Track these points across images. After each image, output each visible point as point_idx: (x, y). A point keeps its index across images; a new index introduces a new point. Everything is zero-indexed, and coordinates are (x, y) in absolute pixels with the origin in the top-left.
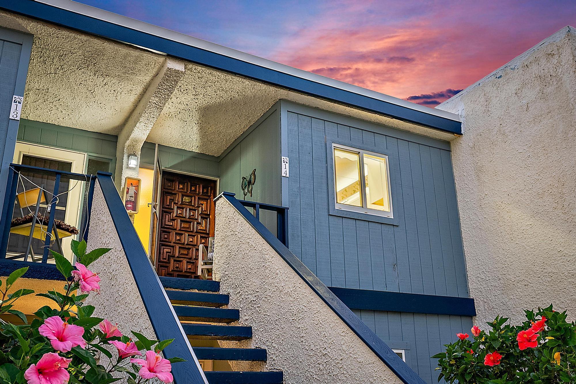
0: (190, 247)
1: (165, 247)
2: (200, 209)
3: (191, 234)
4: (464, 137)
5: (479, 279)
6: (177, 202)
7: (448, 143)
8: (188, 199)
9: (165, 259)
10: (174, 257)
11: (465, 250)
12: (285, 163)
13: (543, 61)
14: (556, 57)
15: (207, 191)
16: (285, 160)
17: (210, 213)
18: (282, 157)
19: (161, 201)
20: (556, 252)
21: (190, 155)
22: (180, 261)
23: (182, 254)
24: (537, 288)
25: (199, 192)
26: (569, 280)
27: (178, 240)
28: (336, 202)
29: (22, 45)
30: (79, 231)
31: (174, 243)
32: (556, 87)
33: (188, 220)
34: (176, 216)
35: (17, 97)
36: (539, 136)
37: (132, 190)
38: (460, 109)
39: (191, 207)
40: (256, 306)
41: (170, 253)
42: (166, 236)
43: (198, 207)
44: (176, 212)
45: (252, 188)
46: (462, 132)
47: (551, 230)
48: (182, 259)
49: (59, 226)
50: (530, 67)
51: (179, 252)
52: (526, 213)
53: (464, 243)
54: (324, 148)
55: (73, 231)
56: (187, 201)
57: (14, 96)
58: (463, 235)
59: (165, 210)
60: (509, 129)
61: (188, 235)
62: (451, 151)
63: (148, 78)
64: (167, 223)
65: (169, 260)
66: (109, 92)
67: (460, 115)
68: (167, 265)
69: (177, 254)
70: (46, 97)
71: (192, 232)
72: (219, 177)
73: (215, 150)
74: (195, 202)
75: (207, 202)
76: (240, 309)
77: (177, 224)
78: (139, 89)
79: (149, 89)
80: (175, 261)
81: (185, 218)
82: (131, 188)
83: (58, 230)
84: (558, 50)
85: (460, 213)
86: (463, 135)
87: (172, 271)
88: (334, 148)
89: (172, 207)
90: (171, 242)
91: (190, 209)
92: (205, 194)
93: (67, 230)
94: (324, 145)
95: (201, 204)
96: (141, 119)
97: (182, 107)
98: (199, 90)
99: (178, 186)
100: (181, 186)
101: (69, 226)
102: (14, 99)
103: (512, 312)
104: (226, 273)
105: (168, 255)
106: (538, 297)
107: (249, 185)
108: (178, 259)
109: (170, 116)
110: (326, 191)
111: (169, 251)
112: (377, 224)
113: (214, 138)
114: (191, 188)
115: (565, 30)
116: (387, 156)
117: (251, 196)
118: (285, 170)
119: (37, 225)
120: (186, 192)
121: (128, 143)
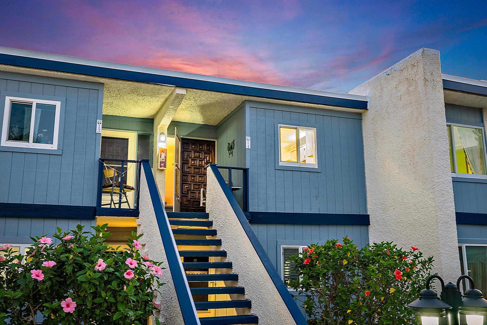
0: (200, 183)
1: (185, 185)
2: (205, 159)
3: (200, 175)
4: (369, 111)
5: (373, 203)
6: (191, 156)
7: (360, 114)
8: (198, 154)
9: (186, 192)
10: (190, 190)
11: (367, 184)
12: (248, 140)
13: (410, 69)
14: (416, 67)
15: (210, 148)
16: (248, 139)
17: (212, 161)
18: (246, 137)
19: (181, 157)
20: (408, 191)
21: (197, 126)
22: (195, 193)
23: (195, 188)
24: (399, 211)
25: (205, 149)
26: (413, 208)
27: (193, 180)
28: (280, 161)
29: (98, 90)
30: (135, 189)
31: (190, 182)
32: (414, 87)
33: (199, 167)
34: (191, 166)
35: (99, 120)
36: (405, 118)
37: (163, 155)
38: (368, 92)
39: (200, 159)
40: (223, 229)
41: (188, 188)
42: (185, 178)
43: (204, 159)
44: (191, 162)
45: (233, 151)
46: (368, 108)
47: (407, 177)
48: (195, 191)
49: (125, 187)
50: (403, 72)
51: (194, 187)
52: (396, 165)
53: (367, 180)
54: (273, 128)
55: (132, 189)
56: (197, 155)
57: (97, 120)
58: (366, 175)
59: (184, 162)
60: (391, 110)
61: (199, 177)
62: (362, 119)
63: (167, 96)
64: (186, 170)
65: (188, 192)
66: (146, 102)
67: (367, 96)
68: (187, 195)
69: (192, 189)
70: (112, 105)
71: (201, 174)
72: (216, 139)
73: (213, 122)
74: (202, 156)
75: (210, 155)
76: (217, 230)
77: (192, 170)
78: (163, 100)
79: (168, 99)
80: (191, 192)
81: (196, 166)
82: (162, 154)
83: (125, 189)
84: (417, 63)
85: (365, 161)
86: (369, 110)
87: (190, 198)
88: (280, 127)
89: (188, 160)
90: (188, 182)
91: (199, 160)
92: (208, 150)
93: (130, 189)
94: (273, 126)
95: (206, 157)
96: (165, 116)
97: (189, 106)
98: (197, 99)
99: (191, 147)
100: (193, 147)
101: (130, 187)
102: (97, 122)
103: (386, 224)
104: (212, 209)
105: (187, 189)
106: (399, 216)
107: (231, 149)
108: (193, 191)
109: (182, 109)
110: (273, 155)
111: (188, 187)
112: (306, 172)
113: (211, 117)
114: (199, 147)
115: (421, 50)
116: (316, 128)
117: (232, 156)
118: (248, 145)
119: (114, 188)
120: (196, 150)
121: (159, 127)
